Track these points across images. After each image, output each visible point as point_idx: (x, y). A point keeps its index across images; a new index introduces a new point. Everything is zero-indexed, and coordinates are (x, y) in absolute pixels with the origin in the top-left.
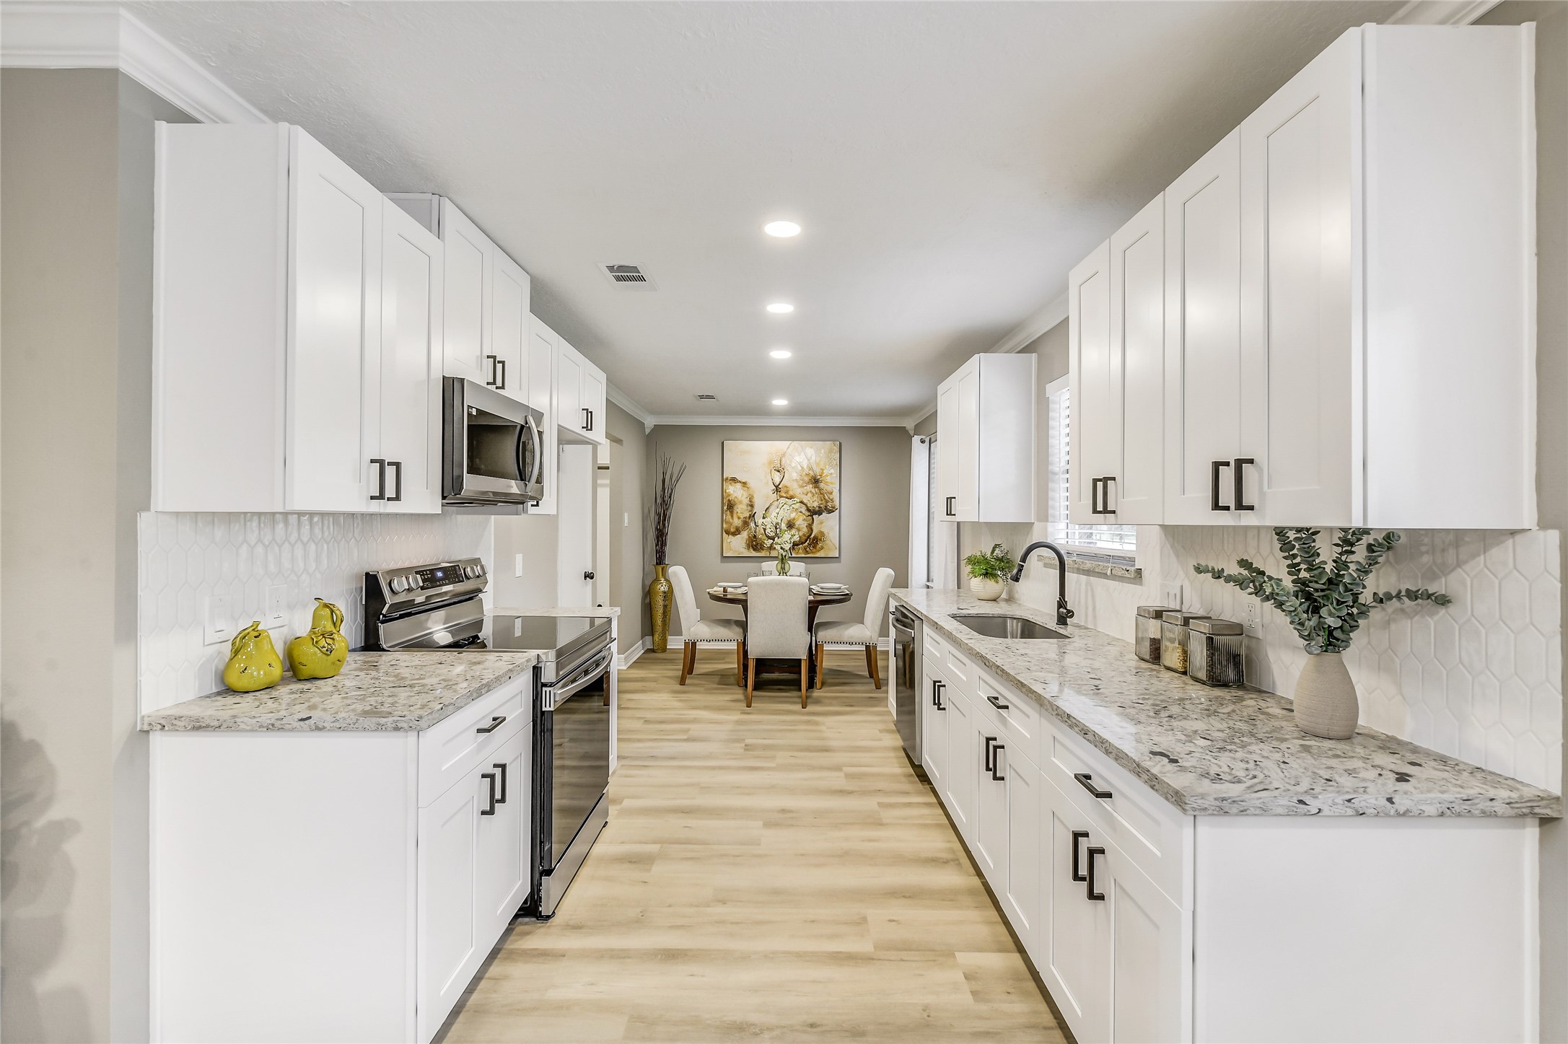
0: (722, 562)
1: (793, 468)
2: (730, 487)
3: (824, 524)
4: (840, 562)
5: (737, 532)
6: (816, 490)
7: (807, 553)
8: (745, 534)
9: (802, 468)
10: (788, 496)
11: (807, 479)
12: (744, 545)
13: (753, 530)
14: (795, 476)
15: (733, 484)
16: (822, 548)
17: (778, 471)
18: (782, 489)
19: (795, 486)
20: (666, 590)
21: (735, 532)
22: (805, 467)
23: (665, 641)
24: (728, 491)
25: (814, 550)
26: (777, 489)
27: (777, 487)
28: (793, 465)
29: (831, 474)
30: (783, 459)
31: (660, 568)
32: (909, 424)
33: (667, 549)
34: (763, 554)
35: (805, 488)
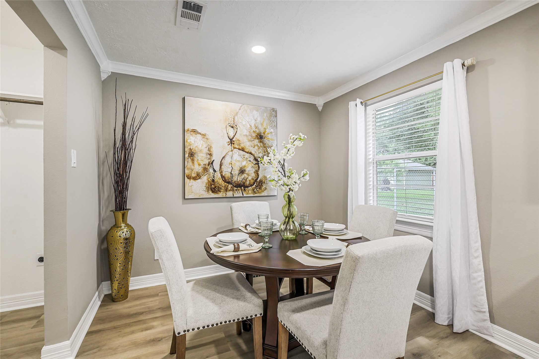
0: (183, 204)
1: (244, 126)
2: (191, 137)
3: (266, 171)
4: (277, 199)
5: (198, 177)
6: (261, 144)
7: (255, 193)
8: (205, 179)
9: (251, 126)
10: (240, 148)
11: (254, 135)
12: (204, 188)
13: (212, 175)
14: (245, 132)
15: (194, 135)
16: (266, 189)
17: (232, 127)
18: (235, 142)
19: (245, 140)
20: (128, 236)
21: (196, 177)
22: (253, 126)
23: (125, 285)
24: (189, 141)
25: (260, 191)
26: (231, 141)
27: (231, 140)
28: (244, 123)
29: (271, 133)
30: (236, 118)
31: (120, 214)
32: (320, 102)
33: (130, 194)
34: (220, 195)
35: (253, 142)
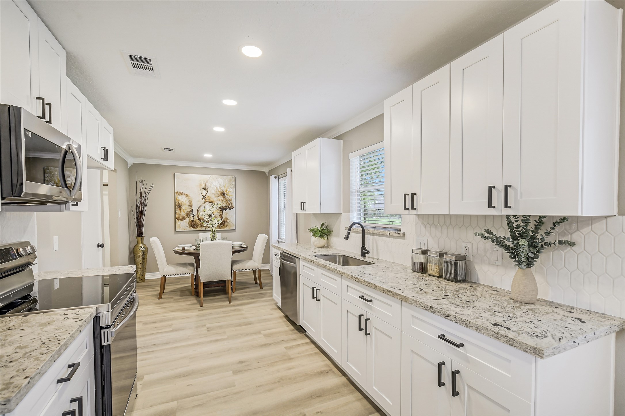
0: (175, 234)
1: (212, 188)
2: (179, 196)
3: (228, 214)
4: (236, 232)
5: (183, 219)
6: (224, 198)
7: (220, 228)
8: (188, 220)
9: (217, 188)
10: (210, 201)
11: (219, 193)
12: (188, 225)
13: (192, 218)
14: (213, 192)
15: (181, 195)
16: (227, 226)
17: (205, 189)
18: (207, 198)
19: (213, 196)
20: (144, 249)
21: (182, 219)
22: (218, 187)
23: (143, 275)
24: (178, 198)
25: (224, 226)
26: (204, 198)
27: (204, 197)
28: (212, 186)
29: (231, 191)
30: (207, 184)
31: (140, 238)
32: (266, 170)
33: (144, 229)
34: (197, 229)
35: (219, 197)
